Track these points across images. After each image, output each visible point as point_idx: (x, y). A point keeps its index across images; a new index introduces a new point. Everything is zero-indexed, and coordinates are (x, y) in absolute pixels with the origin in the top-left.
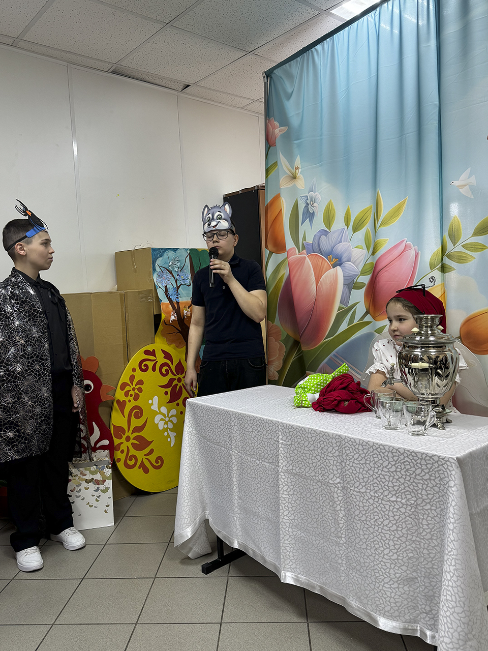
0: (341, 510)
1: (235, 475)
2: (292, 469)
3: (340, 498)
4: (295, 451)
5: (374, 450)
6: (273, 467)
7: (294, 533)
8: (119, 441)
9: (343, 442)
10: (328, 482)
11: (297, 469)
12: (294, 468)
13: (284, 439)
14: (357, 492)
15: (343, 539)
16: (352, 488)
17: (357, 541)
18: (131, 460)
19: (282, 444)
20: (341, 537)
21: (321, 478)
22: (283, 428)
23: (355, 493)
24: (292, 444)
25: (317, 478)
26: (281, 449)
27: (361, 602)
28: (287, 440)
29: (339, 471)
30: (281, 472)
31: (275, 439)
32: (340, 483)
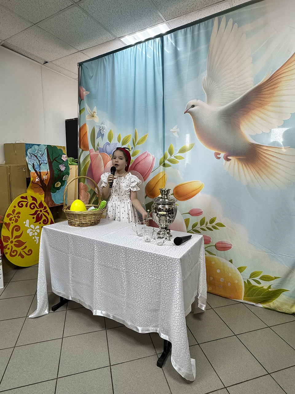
0: (125, 282)
1: (70, 266)
2: (101, 263)
3: (125, 276)
4: (103, 255)
5: (142, 254)
6: (91, 261)
7: (101, 292)
8: (7, 244)
9: (127, 251)
10: (119, 269)
11: (104, 263)
12: (102, 262)
13: (97, 248)
14: (133, 274)
15: (125, 295)
16: (131, 272)
17: (132, 295)
18: (13, 252)
19: (96, 250)
20: (124, 294)
21: (115, 267)
22: (97, 243)
23: (132, 274)
24: (101, 251)
25: (113, 267)
26: (96, 253)
27: (133, 322)
28: (99, 249)
29: (125, 264)
30: (95, 264)
31: (93, 248)
32: (125, 269)
